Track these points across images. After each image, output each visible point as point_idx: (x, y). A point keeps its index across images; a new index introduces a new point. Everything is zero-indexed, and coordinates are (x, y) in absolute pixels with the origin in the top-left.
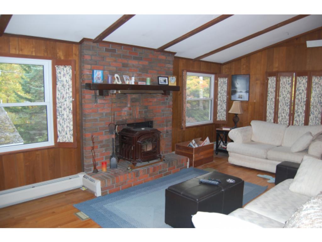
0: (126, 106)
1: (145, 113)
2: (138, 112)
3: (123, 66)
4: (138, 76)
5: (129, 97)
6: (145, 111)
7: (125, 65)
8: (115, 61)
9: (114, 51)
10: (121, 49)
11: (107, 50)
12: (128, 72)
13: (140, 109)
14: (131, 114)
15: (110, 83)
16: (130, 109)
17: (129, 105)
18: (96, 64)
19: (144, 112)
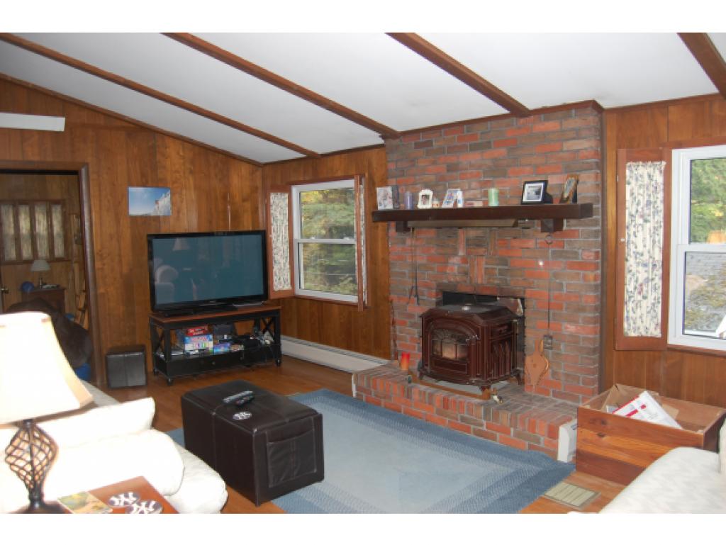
0: (455, 254)
1: (500, 274)
2: (483, 271)
3: (448, 171)
4: (481, 188)
5: (462, 235)
6: (499, 270)
7: (452, 168)
8: (434, 163)
9: (429, 144)
10: (441, 135)
11: (418, 146)
12: (459, 181)
13: (487, 264)
14: (466, 273)
15: (409, 207)
16: (464, 260)
17: (461, 253)
18: (403, 175)
19: (497, 272)
